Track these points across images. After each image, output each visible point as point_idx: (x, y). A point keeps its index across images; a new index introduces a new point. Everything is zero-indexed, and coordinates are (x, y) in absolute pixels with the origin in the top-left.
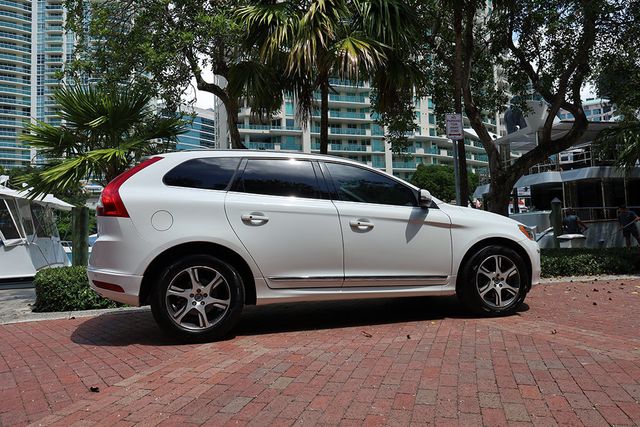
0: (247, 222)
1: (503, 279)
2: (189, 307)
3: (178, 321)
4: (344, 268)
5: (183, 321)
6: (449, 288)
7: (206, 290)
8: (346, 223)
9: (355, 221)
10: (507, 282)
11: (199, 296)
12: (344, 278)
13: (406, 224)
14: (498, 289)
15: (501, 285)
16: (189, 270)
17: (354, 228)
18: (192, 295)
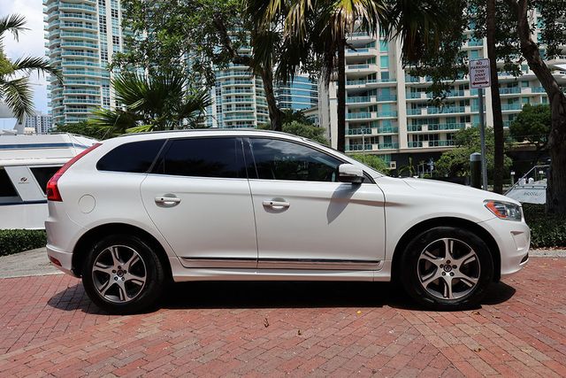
0: (160, 203)
1: (455, 267)
2: (112, 282)
3: (102, 294)
4: (258, 250)
5: (106, 293)
6: (384, 274)
7: (125, 266)
8: (259, 202)
9: (268, 202)
10: (461, 270)
11: (121, 272)
12: (259, 259)
13: (328, 203)
14: (448, 278)
15: (452, 274)
16: (111, 249)
17: (268, 208)
18: (114, 271)
